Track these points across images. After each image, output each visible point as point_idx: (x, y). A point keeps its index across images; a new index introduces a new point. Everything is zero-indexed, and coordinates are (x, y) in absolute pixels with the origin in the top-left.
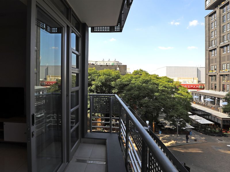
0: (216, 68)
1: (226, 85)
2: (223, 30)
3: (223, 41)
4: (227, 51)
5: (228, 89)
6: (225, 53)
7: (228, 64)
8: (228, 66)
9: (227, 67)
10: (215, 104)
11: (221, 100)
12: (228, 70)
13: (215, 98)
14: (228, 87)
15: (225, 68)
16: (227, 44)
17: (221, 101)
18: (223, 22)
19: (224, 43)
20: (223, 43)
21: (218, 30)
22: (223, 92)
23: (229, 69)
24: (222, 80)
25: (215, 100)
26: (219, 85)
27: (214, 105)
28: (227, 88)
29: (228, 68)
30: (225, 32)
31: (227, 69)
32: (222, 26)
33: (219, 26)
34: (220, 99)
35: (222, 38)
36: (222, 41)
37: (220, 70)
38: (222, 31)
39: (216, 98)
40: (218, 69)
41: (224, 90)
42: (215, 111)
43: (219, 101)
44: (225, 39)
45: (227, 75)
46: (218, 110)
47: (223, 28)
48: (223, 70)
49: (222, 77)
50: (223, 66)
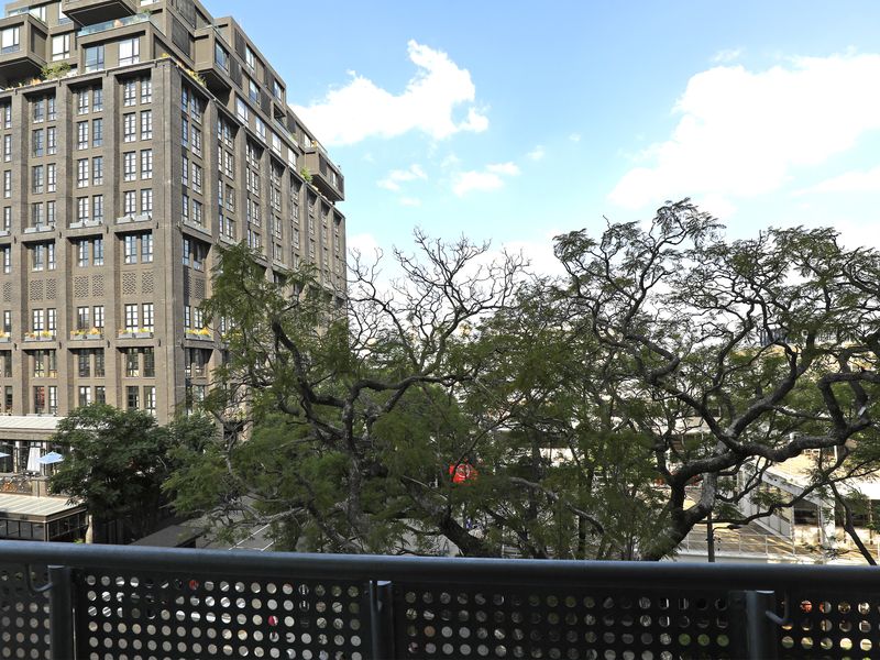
0: (8, 322)
1: (46, 388)
2: (34, 181)
3: (34, 224)
4: (48, 262)
5: (53, 404)
6: (41, 269)
7: (51, 312)
8: (51, 319)
9: (48, 323)
10: (12, 470)
11: (35, 446)
12: (51, 333)
13: (12, 442)
14: (53, 397)
15: (42, 326)
16: (48, 236)
17: (34, 453)
18: (35, 150)
19: (38, 229)
20: (34, 230)
21: (17, 175)
22: (36, 417)
23: (54, 329)
24: (31, 370)
25: (12, 453)
26: (23, 390)
27: (11, 474)
28: (50, 400)
29: (51, 326)
30: (40, 190)
31: (48, 329)
32: (30, 166)
33: (20, 162)
34: (32, 444)
35: (30, 209)
36: (30, 221)
37: (25, 330)
38: (30, 184)
39: (17, 444)
40: (17, 327)
41: (39, 406)
42: (18, 496)
43: (25, 454)
44: (41, 219)
45: (47, 351)
46: (29, 491)
47: (34, 174)
48: (36, 333)
49: (31, 357)
50: (33, 318)
